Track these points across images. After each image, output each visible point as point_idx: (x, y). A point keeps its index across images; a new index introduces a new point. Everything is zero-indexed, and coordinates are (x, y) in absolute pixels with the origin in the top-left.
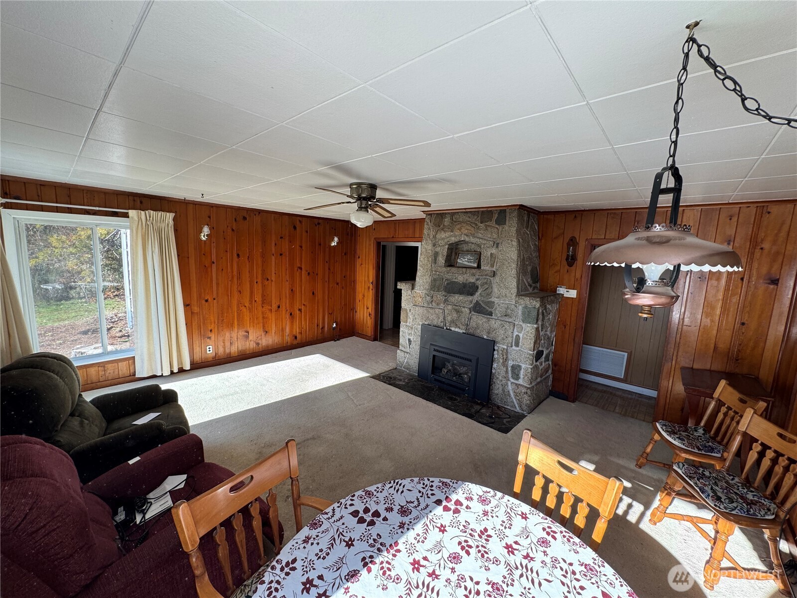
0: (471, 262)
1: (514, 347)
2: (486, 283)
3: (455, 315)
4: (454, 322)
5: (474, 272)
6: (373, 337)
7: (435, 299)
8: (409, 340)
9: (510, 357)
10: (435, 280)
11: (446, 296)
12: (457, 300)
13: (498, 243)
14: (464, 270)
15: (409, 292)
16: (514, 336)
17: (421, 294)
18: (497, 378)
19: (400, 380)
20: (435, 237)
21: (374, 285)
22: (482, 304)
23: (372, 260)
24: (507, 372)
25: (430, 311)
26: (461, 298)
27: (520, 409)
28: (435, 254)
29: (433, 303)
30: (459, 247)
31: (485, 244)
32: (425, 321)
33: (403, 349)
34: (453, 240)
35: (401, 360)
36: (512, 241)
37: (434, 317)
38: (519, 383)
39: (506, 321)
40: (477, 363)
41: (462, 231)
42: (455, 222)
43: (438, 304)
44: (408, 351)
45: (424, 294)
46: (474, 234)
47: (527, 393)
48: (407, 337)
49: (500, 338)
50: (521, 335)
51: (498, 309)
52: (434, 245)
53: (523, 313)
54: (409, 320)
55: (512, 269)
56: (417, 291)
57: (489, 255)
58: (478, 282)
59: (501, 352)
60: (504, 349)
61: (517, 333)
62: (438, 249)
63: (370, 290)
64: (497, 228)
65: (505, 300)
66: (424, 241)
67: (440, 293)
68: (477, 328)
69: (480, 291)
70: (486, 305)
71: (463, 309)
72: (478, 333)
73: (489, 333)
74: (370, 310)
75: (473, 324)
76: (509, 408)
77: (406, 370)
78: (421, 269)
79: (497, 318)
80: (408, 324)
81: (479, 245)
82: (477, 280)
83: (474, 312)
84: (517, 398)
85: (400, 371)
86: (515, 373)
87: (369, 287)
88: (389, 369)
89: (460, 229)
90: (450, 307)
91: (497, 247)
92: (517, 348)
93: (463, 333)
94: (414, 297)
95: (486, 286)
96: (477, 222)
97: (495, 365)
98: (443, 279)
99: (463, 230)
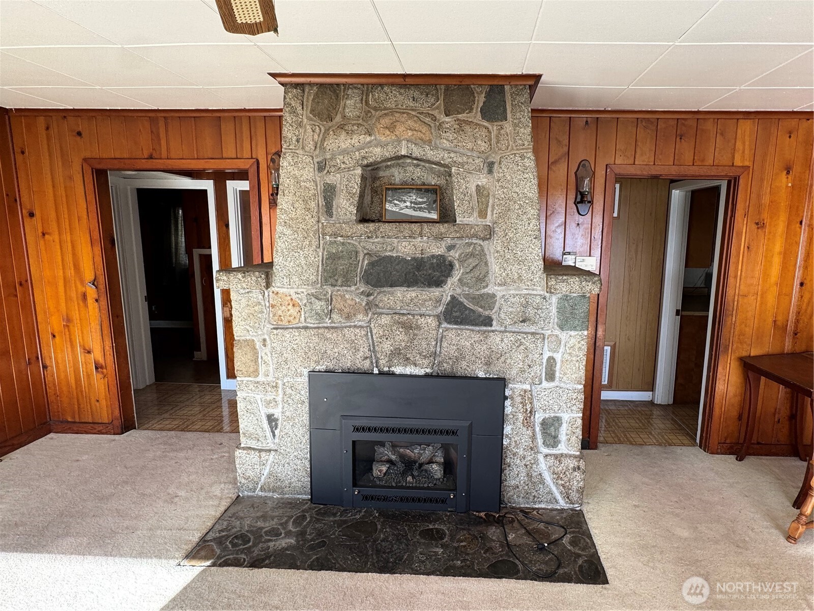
0: (420, 209)
1: (545, 384)
2: (472, 255)
3: (401, 337)
4: (400, 354)
5: (443, 230)
6: (117, 423)
7: (338, 303)
8: (271, 419)
9: (537, 404)
10: (332, 258)
11: (369, 295)
12: (402, 301)
13: (493, 163)
14: (415, 227)
15: (256, 295)
16: (545, 361)
17: (294, 296)
18: (514, 454)
19: (275, 533)
20: (319, 146)
21: (102, 287)
22: (466, 302)
23: (84, 220)
24: (533, 437)
25: (329, 335)
26: (412, 293)
27: (566, 503)
28: (325, 191)
29: (334, 316)
30: (381, 174)
31: (462, 165)
32: (318, 362)
33: (253, 444)
34: (377, 153)
35: (250, 473)
36: (523, 157)
37: (342, 348)
38: (560, 452)
39: (526, 333)
40: (470, 433)
41: (397, 133)
42: (376, 109)
43: (348, 317)
44: (272, 446)
45: (303, 296)
46: (430, 141)
47: (579, 468)
48: (264, 411)
49: (514, 372)
50: (558, 357)
51: (505, 308)
52: (321, 167)
53: (561, 310)
54: (262, 369)
55: (529, 219)
56: (281, 291)
57: (474, 189)
58: (452, 253)
59: (518, 399)
60: (525, 391)
61: (551, 354)
62: (331, 179)
63: (90, 301)
64: (487, 128)
65: (518, 288)
66: (289, 158)
67: (353, 288)
68: (461, 357)
69: (457, 274)
70: (477, 304)
71: (422, 321)
72: (463, 368)
73: (488, 364)
74: (97, 354)
75: (448, 349)
76: (542, 506)
77: (270, 494)
78: (288, 232)
79: (503, 329)
80: (261, 378)
81: (446, 170)
82: (450, 248)
83: (449, 323)
84: (560, 482)
85: (254, 503)
86: (550, 435)
87: (84, 296)
88: (222, 509)
89: (391, 128)
90: (385, 320)
91: (490, 171)
92: (552, 384)
93: (427, 376)
94: (273, 306)
95: (472, 262)
96: (436, 113)
97: (507, 429)
98: (357, 252)
99: (400, 129)
